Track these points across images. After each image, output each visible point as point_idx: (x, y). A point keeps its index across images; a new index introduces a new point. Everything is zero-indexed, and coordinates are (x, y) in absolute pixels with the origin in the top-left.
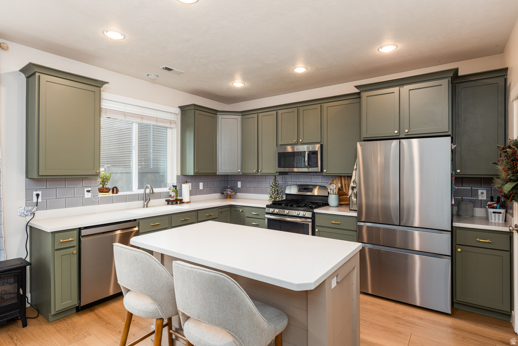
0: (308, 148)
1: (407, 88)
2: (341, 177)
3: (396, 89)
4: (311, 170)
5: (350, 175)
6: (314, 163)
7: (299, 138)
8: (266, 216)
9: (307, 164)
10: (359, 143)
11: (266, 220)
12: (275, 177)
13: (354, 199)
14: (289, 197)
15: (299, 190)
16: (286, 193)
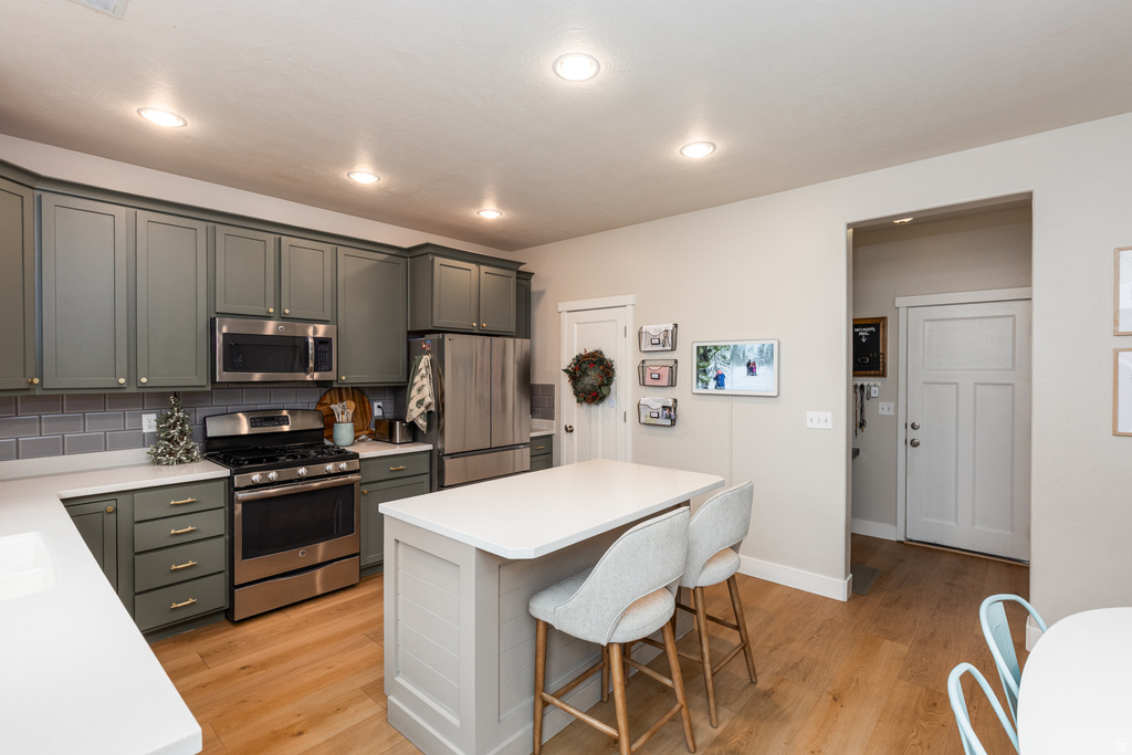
2: (348, 389)
3: (472, 266)
4: (318, 376)
6: (323, 363)
7: (278, 305)
8: (241, 495)
9: (311, 365)
10: (447, 336)
11: (238, 509)
12: (175, 396)
13: (422, 423)
14: (217, 444)
15: (251, 423)
16: (209, 435)
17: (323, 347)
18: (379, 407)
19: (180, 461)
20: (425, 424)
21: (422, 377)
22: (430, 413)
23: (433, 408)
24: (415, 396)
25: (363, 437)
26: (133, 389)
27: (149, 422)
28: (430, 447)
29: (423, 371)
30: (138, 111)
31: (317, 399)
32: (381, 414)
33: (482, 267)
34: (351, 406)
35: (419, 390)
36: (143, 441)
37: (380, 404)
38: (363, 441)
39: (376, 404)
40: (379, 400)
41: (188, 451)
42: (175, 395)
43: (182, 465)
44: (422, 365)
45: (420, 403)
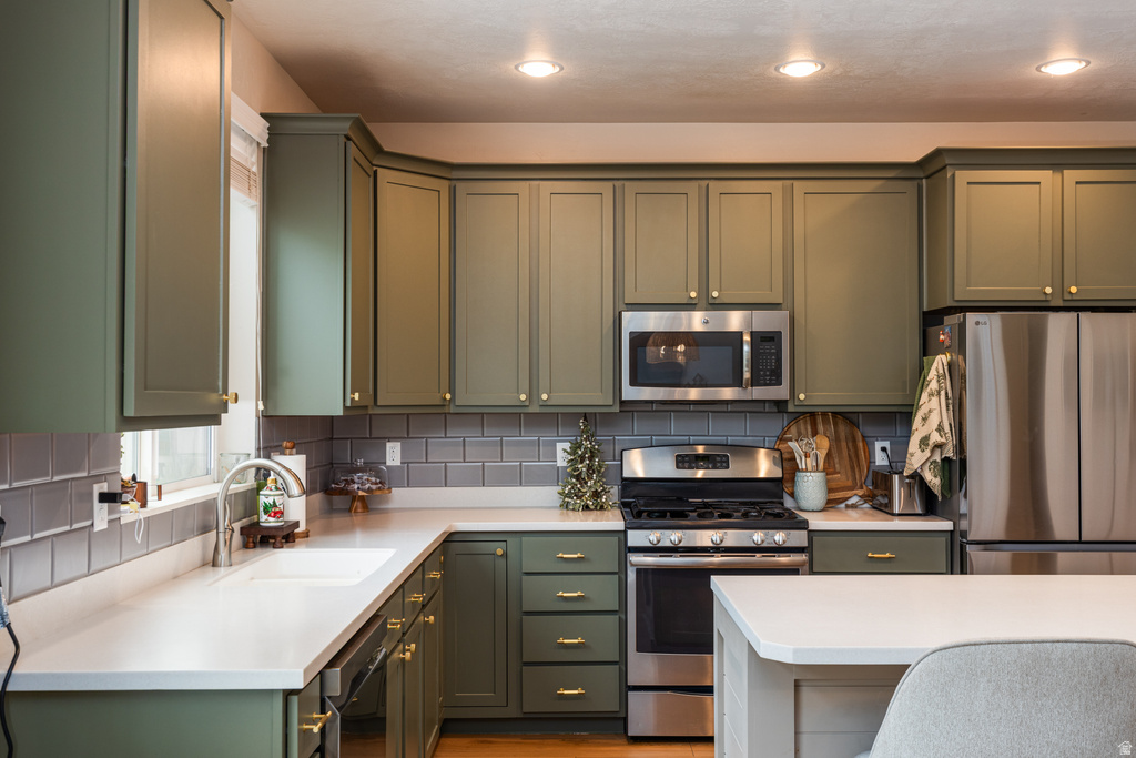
0: (750, 322)
1: (1071, 175)
2: (813, 415)
3: (1044, 176)
4: (758, 393)
5: (908, 409)
6: (767, 372)
7: (704, 288)
8: (635, 559)
9: (747, 375)
10: (971, 317)
11: (632, 576)
12: (585, 419)
13: (933, 480)
14: (636, 490)
15: (677, 462)
16: (625, 476)
17: (767, 346)
18: (884, 449)
19: (586, 508)
20: (937, 481)
21: (931, 395)
22: (946, 460)
23: (950, 452)
24: (919, 430)
25: (854, 500)
26: (534, 409)
27: (562, 453)
28: (947, 525)
29: (934, 385)
30: (516, 67)
31: (778, 432)
32: (886, 463)
33: (1067, 172)
34: (822, 445)
35: (925, 419)
36: (555, 477)
37: (887, 444)
38: (854, 506)
39: (878, 445)
40: (884, 438)
41: (596, 495)
42: (585, 416)
43: (588, 512)
44: (932, 374)
45: (924, 441)
